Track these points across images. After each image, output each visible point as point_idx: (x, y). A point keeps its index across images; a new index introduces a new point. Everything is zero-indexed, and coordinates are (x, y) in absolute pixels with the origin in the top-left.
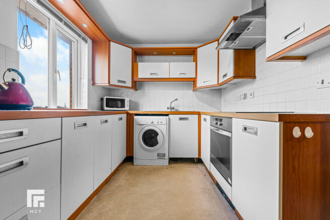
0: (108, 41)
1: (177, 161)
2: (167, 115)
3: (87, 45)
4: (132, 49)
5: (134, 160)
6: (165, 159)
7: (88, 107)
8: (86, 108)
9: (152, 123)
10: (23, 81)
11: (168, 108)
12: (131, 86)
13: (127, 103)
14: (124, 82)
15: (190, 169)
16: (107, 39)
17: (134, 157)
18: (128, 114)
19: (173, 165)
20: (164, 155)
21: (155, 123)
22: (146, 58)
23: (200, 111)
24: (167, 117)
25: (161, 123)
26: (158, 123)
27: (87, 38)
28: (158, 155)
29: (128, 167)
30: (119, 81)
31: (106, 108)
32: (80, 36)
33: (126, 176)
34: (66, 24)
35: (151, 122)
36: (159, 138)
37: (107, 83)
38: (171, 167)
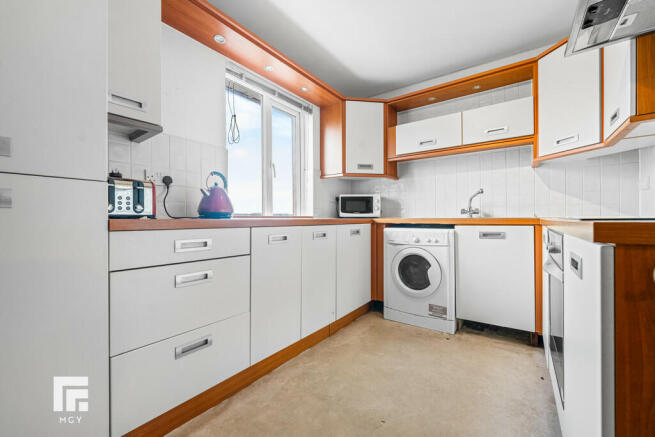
0: (340, 101)
1: (482, 330)
2: (452, 226)
3: (311, 117)
4: (385, 103)
5: (385, 309)
6: (445, 319)
7: (315, 212)
8: (312, 215)
9: (418, 241)
10: (226, 186)
11: (463, 212)
12: (382, 172)
13: (376, 205)
14: (370, 167)
15: (507, 353)
16: (339, 98)
17: (385, 305)
18: (373, 224)
19: (465, 336)
20: (444, 311)
21: (424, 242)
22: (414, 112)
23: (540, 216)
24: (451, 231)
25: (437, 242)
26: (429, 241)
27: (311, 105)
28: (431, 308)
29: (372, 319)
30: (361, 166)
31: (342, 214)
32: (300, 106)
33: (364, 333)
34: (281, 96)
35: (414, 239)
36: (433, 273)
37: (340, 171)
38: (459, 339)
